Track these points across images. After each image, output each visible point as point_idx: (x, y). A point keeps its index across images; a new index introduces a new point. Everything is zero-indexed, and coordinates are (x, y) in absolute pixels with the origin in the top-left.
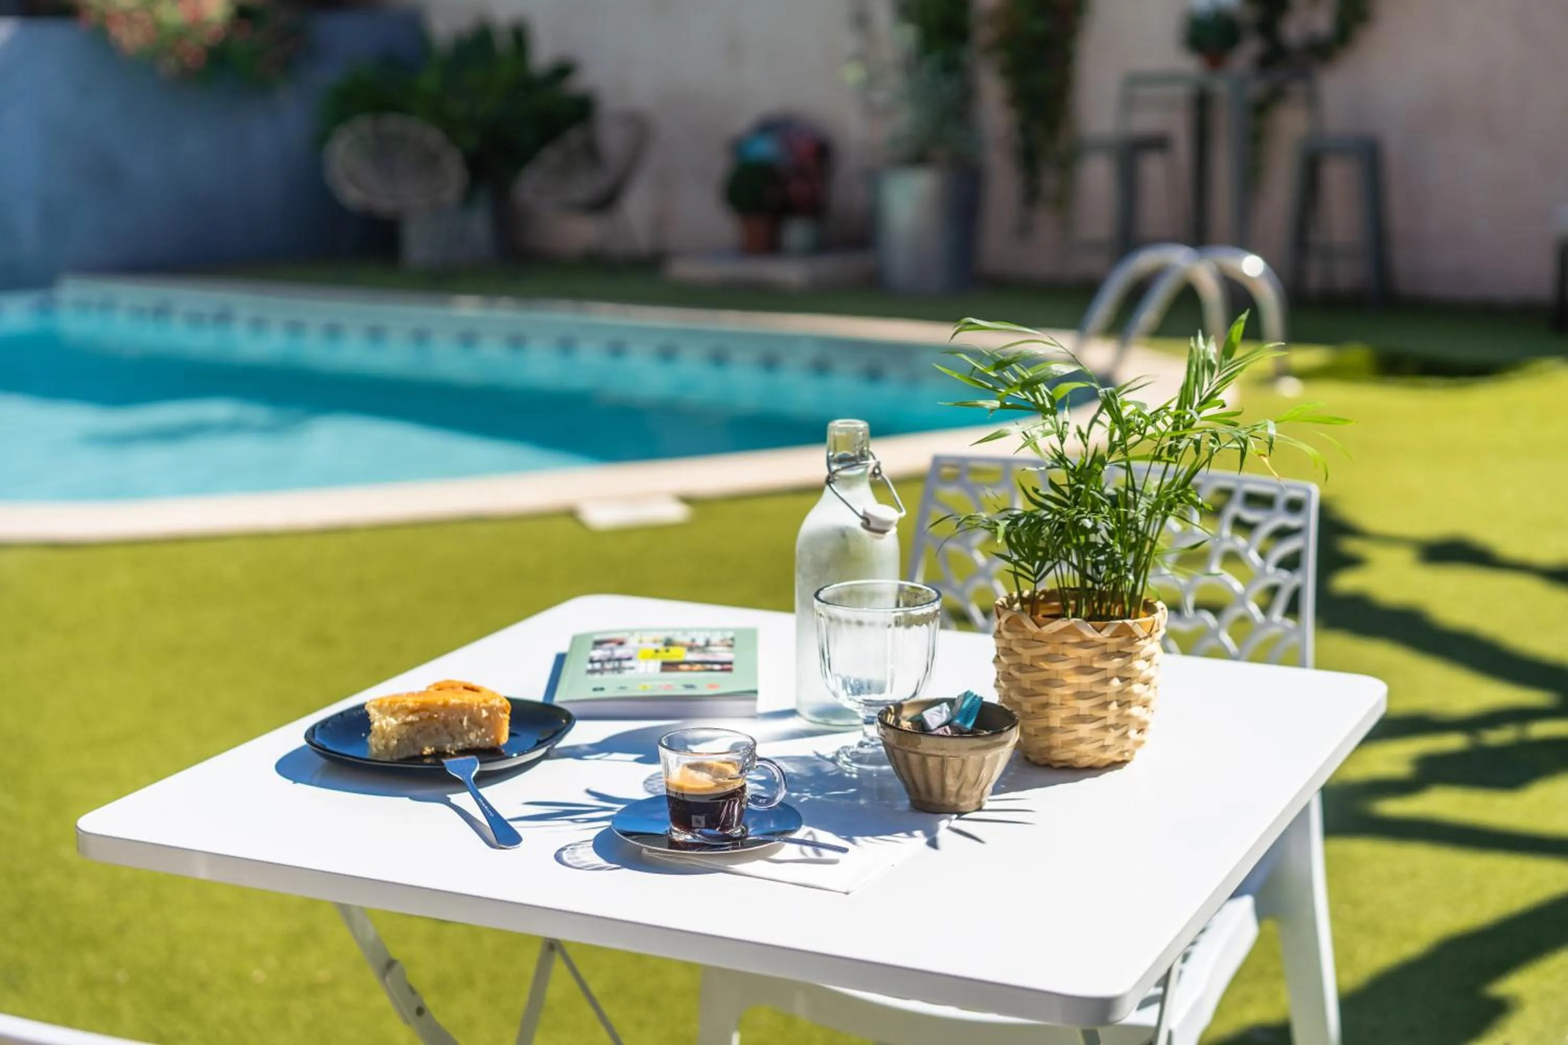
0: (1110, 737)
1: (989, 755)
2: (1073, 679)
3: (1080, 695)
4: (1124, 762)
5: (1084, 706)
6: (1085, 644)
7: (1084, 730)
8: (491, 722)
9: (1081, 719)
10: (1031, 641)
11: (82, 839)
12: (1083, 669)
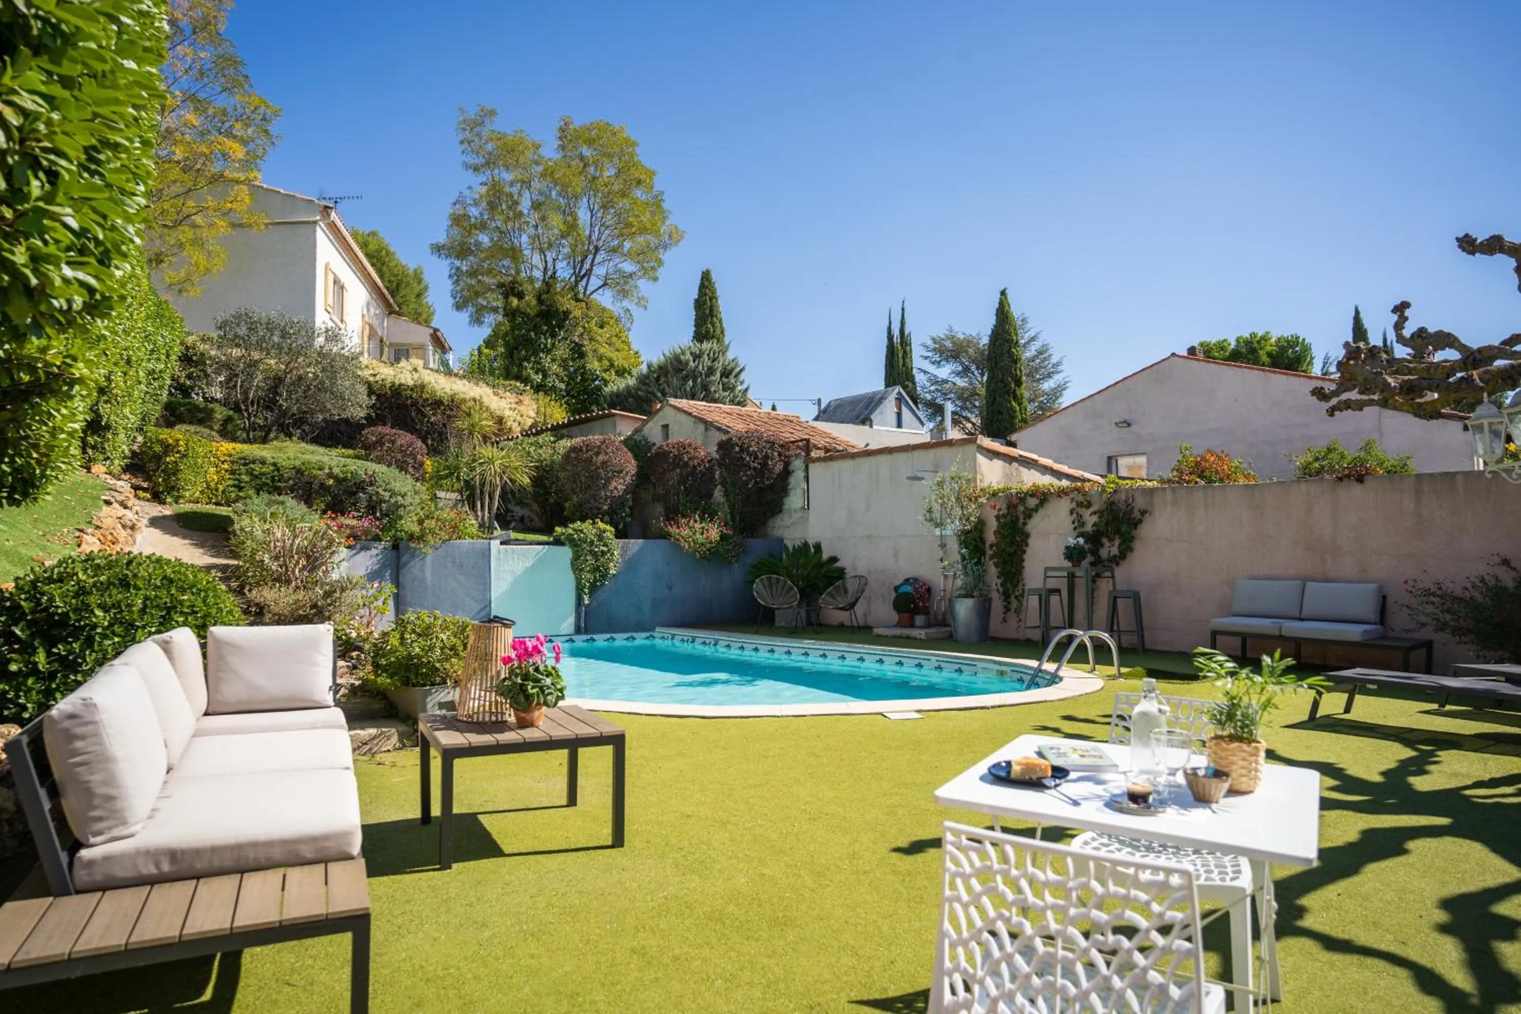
0: (1252, 782)
1: (1220, 785)
2: (1241, 763)
3: (1243, 768)
4: (1251, 792)
5: (1244, 772)
6: (1244, 751)
7: (1244, 779)
8: (1046, 770)
9: (1242, 776)
10: (1224, 750)
11: (937, 799)
12: (1244, 759)
